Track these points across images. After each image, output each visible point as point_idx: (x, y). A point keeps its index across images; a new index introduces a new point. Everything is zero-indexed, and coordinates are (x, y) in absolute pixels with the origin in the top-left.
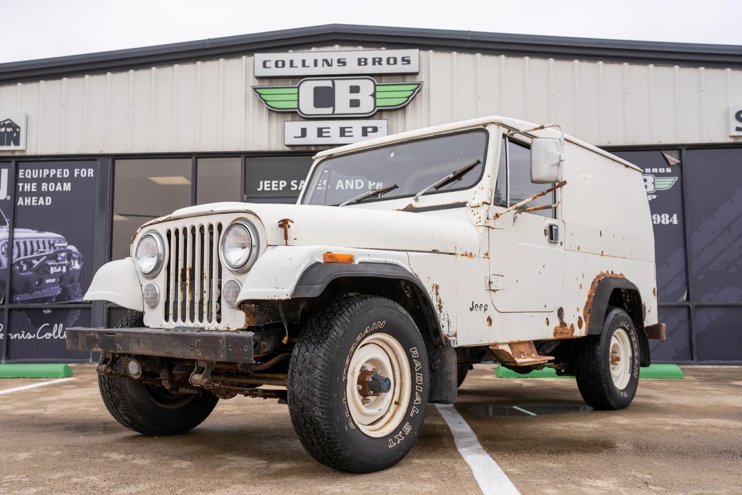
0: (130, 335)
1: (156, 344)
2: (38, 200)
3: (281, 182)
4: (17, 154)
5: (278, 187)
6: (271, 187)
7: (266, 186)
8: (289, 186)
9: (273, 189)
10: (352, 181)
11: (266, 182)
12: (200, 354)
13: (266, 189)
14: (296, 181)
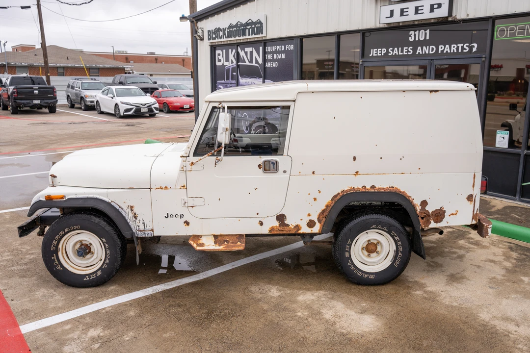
2: (273, 64)
3: (383, 49)
4: (264, 39)
5: (381, 53)
6: (377, 54)
7: (374, 52)
8: (388, 52)
9: (379, 55)
10: (428, 47)
11: (374, 50)
13: (374, 55)
14: (392, 49)
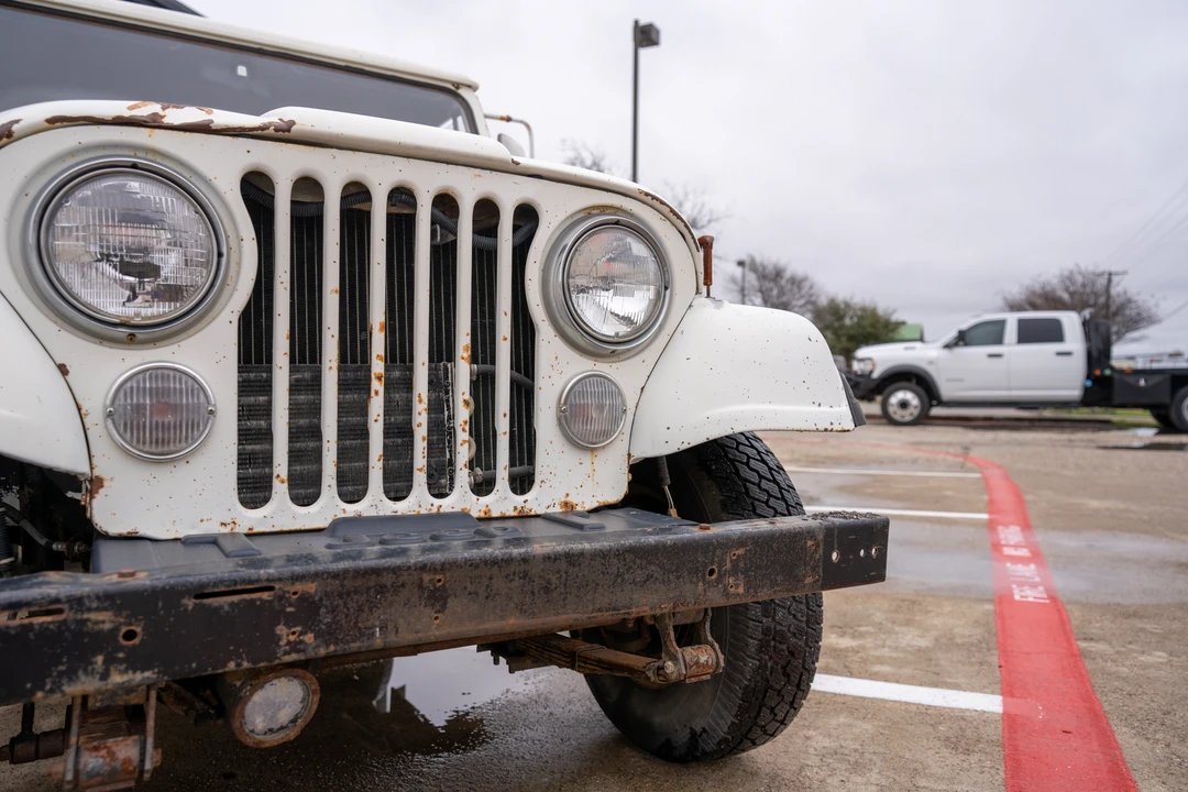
0: (388, 580)
1: (547, 590)
12: (741, 590)
